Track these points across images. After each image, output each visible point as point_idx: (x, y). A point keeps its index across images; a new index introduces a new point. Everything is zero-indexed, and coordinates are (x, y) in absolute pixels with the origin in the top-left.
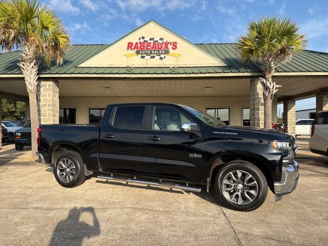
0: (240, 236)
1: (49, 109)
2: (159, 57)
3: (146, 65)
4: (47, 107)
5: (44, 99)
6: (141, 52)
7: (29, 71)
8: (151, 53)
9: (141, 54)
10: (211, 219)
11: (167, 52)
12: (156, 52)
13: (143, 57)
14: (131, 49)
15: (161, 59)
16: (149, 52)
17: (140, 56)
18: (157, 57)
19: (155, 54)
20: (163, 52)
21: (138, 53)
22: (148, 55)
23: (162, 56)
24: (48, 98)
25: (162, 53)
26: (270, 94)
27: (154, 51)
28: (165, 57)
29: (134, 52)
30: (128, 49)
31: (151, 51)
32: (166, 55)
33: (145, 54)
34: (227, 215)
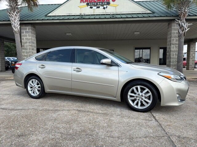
0: (174, 139)
1: (29, 45)
2: (103, 7)
3: (94, 13)
4: (28, 44)
5: (26, 38)
6: (90, 4)
7: (14, 18)
8: (97, 4)
9: (90, 5)
10: (144, 121)
11: (108, 3)
12: (100, 4)
13: (91, 8)
14: (83, 2)
15: (104, 8)
16: (96, 4)
17: (89, 7)
18: (101, 7)
19: (100, 5)
20: (106, 3)
21: (88, 5)
22: (95, 6)
23: (105, 6)
24: (28, 37)
25: (105, 5)
26: (184, 32)
27: (99, 3)
28: (107, 7)
29: (85, 4)
30: (81, 2)
31: (97, 3)
32: (107, 6)
33: (93, 5)
34: (157, 118)
